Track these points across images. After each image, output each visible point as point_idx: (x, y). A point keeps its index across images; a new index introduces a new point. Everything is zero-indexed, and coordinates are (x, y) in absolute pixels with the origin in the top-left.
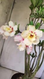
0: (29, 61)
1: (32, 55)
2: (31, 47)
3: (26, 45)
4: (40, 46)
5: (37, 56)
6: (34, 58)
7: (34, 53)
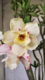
0: (33, 75)
1: (33, 65)
2: (28, 57)
3: (18, 57)
4: (39, 50)
5: (41, 63)
6: (37, 68)
7: (35, 62)
